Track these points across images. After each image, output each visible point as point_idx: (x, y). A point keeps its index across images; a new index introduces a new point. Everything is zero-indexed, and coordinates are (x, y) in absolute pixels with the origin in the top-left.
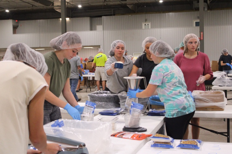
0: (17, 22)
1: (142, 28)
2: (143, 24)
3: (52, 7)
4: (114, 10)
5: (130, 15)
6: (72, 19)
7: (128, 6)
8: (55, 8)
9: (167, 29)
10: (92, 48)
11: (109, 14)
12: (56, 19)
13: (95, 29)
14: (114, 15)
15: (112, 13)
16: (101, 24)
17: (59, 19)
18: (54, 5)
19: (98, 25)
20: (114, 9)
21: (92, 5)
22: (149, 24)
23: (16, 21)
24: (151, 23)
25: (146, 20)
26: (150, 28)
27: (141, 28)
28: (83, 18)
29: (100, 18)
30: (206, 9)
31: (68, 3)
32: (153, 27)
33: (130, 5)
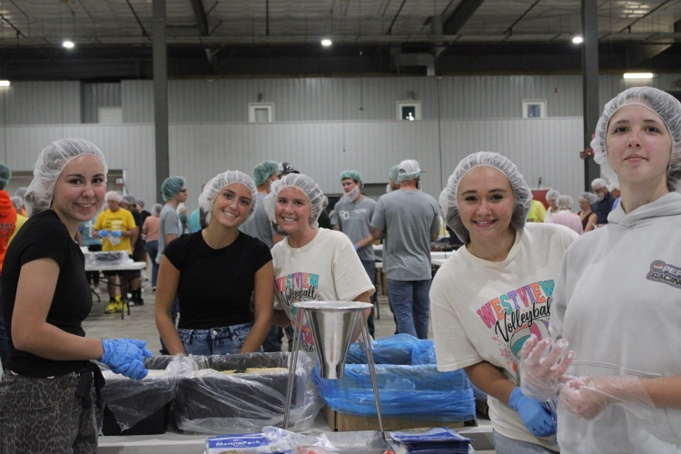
1: (247, 119)
2: (252, 109)
4: (141, 63)
5: (211, 81)
9: (318, 125)
13: (95, 119)
14: (143, 77)
15: (138, 73)
16: (120, 105)
19: (102, 105)
20: (143, 60)
22: (270, 108)
24: (276, 106)
25: (260, 98)
26: (270, 120)
27: (243, 118)
29: (117, 85)
30: (431, 72)
31: (19, 32)
32: (280, 117)
33: (213, 47)
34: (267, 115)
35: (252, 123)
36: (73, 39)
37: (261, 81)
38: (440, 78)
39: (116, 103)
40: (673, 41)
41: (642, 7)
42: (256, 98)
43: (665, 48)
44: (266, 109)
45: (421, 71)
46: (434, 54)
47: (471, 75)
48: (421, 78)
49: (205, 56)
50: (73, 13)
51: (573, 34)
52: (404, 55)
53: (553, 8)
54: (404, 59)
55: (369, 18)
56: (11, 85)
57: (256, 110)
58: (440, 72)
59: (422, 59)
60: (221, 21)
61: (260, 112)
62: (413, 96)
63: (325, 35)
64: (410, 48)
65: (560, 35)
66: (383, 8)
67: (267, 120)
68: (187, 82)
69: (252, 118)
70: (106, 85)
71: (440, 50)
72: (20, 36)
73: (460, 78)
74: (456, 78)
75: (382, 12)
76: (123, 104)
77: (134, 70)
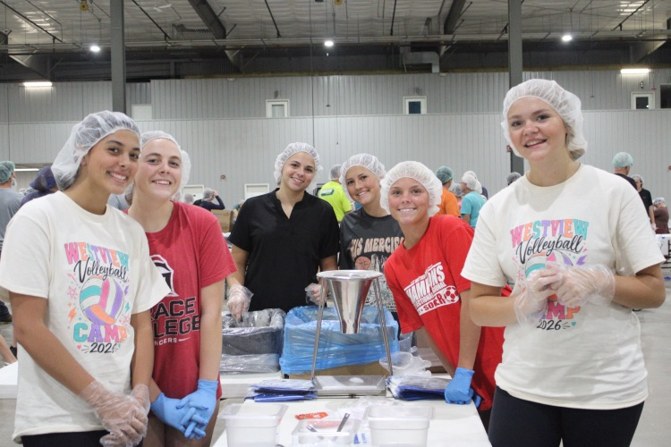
1: (265, 115)
2: (269, 105)
3: (3, 47)
4: (175, 64)
5: (231, 79)
6: (59, 84)
7: (226, 52)
8: (10, 51)
9: (329, 120)
11: (165, 73)
12: (12, 85)
14: (178, 77)
15: (172, 73)
16: (150, 103)
17: (20, 84)
20: (177, 61)
22: (285, 104)
24: (291, 104)
25: (276, 95)
26: (286, 115)
27: (262, 114)
28: (95, 83)
29: (148, 84)
30: (436, 69)
31: (54, 38)
32: (295, 113)
33: (233, 49)
34: (283, 111)
35: (269, 118)
36: (99, 44)
37: (277, 79)
38: (444, 74)
39: (145, 100)
40: (666, 38)
41: (630, 5)
42: (273, 95)
43: (661, 43)
44: (282, 105)
45: (427, 68)
46: (438, 52)
47: (474, 72)
48: (426, 76)
49: (226, 56)
50: (100, 20)
51: (562, 31)
52: (411, 54)
53: (542, 8)
54: (411, 58)
55: (371, 20)
56: (53, 86)
57: (273, 106)
58: (444, 69)
59: (428, 57)
60: (235, 25)
61: (276, 108)
62: (418, 91)
63: (329, 36)
64: (418, 47)
65: (550, 33)
66: (381, 10)
67: (283, 115)
68: (210, 81)
69: (269, 113)
70: (138, 84)
71: (444, 49)
72: (56, 41)
73: (464, 74)
74: (460, 75)
75: (381, 14)
76: (153, 102)
77: (169, 70)
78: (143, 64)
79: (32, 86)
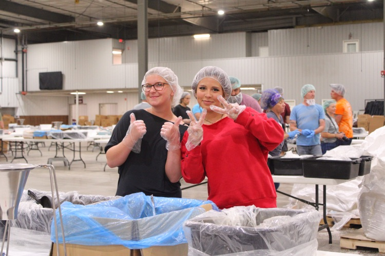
0: (122, 43)
1: (342, 51)
3: (178, 14)
4: (297, 18)
5: (319, 27)
6: (214, 35)
7: (313, 9)
8: (183, 16)
10: (253, 89)
12: (188, 37)
13: (257, 55)
17: (192, 36)
18: (182, 10)
19: (262, 46)
20: (297, 16)
21: (245, 10)
23: (120, 41)
24: (360, 42)
25: (350, 36)
27: (340, 50)
28: (235, 34)
31: (204, 7)
34: (355, 47)
35: (345, 53)
39: (266, 44)
42: (348, 37)
44: (355, 44)
56: (210, 36)
57: (348, 44)
61: (351, 46)
67: (355, 51)
69: (345, 50)
76: (269, 45)
77: (292, 22)
78: (276, 20)
79: (199, 37)
